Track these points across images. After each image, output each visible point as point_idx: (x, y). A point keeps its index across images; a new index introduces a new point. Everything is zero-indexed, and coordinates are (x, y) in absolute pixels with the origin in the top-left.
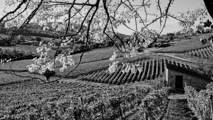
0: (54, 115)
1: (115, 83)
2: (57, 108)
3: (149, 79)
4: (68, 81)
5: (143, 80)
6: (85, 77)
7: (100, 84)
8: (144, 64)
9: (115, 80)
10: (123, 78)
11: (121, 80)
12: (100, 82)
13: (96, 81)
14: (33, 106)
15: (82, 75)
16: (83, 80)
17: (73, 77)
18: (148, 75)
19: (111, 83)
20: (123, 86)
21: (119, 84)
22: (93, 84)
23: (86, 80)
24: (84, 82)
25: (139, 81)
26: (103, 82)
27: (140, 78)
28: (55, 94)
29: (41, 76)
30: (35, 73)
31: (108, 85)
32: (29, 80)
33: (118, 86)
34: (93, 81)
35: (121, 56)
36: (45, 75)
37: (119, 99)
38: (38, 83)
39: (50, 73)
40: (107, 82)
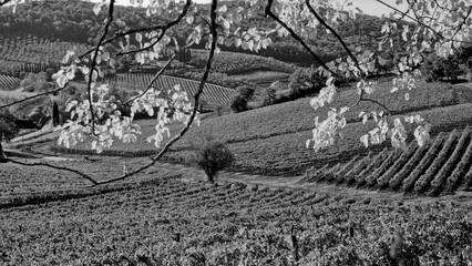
1: (424, 190)
4: (274, 184)
6: (326, 171)
7: (373, 194)
9: (422, 180)
10: (448, 173)
11: (444, 180)
12: (373, 185)
13: (363, 184)
14: (143, 259)
15: (318, 163)
16: (321, 180)
17: (289, 172)
19: (410, 189)
20: (447, 200)
21: (436, 194)
22: (352, 192)
23: (331, 180)
24: (325, 188)
26: (385, 187)
28: (225, 224)
29: (191, 170)
30: (174, 161)
31: (399, 195)
32: (156, 183)
33: (431, 201)
34: (352, 182)
35: (444, 104)
36: (203, 165)
37: (416, 240)
38: (183, 191)
39: (215, 162)
40: (397, 188)
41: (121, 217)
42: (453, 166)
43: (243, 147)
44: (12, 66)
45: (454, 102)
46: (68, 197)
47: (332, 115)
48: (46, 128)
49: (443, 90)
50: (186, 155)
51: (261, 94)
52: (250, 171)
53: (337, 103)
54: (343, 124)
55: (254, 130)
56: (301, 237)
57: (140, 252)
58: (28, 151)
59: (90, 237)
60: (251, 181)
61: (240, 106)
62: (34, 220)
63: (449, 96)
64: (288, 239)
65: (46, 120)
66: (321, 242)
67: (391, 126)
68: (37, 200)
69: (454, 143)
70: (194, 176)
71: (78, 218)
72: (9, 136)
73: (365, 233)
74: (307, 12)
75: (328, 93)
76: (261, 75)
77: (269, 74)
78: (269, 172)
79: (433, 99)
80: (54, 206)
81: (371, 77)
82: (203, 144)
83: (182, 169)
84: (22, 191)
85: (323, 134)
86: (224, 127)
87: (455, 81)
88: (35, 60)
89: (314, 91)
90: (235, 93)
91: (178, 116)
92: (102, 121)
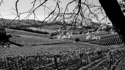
0: (74, 55)
1: (104, 45)
2: (76, 53)
3: (119, 44)
4: (85, 43)
5: (117, 44)
6: (91, 42)
7: (97, 45)
8: (117, 37)
9: (104, 44)
10: (107, 43)
11: (106, 44)
12: (97, 44)
13: (96, 44)
14: (68, 51)
15: (90, 41)
16: (90, 43)
17: (86, 42)
18: (119, 42)
19: (102, 45)
20: (107, 46)
21: (105, 45)
22: (94, 45)
23: (92, 43)
24: (91, 44)
25: (115, 44)
26: (99, 44)
27: (115, 43)
28: (78, 48)
29: (74, 41)
30: (72, 40)
31: (100, 45)
32: (70, 42)
33: (105, 46)
34: (94, 43)
35: (107, 34)
36: (76, 40)
37: (101, 51)
38: (73, 43)
39: (77, 40)
40: (100, 44)
41: (66, 46)
42: (108, 42)
43: (81, 38)
44: (54, 28)
45: (108, 34)
46: (60, 43)
47: (89, 35)
48: (57, 35)
49: (107, 32)
50: (74, 39)
51: (83, 32)
52: (81, 41)
53: (89, 34)
54: (90, 37)
55: (82, 36)
56: (87, 50)
57: (67, 50)
58: (55, 38)
59: (62, 48)
60: (82, 43)
61: (81, 33)
62: (56, 46)
63: (108, 33)
64: (85, 50)
65: (57, 34)
66: (89, 50)
67: (96, 37)
68: (56, 44)
69: (108, 39)
70: (75, 42)
71: (61, 46)
72: (53, 36)
73: (95, 50)
74: (86, 24)
75: (88, 33)
76: (83, 30)
77: (84, 30)
78: (84, 42)
79: (106, 33)
80: (58, 44)
81: (93, 31)
82: (76, 38)
83: (73, 41)
84: (54, 42)
85: (87, 38)
86: (78, 36)
87: (108, 31)
88: (56, 27)
89: (87, 33)
90: (80, 32)
91: (71, 35)
92: (63, 36)
